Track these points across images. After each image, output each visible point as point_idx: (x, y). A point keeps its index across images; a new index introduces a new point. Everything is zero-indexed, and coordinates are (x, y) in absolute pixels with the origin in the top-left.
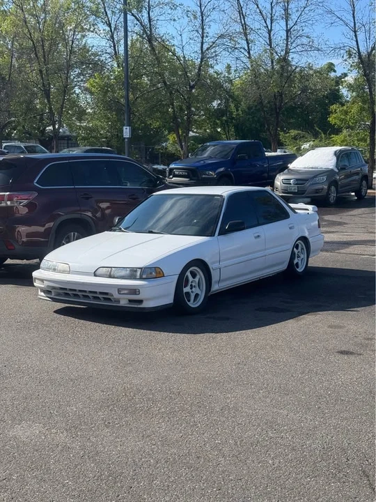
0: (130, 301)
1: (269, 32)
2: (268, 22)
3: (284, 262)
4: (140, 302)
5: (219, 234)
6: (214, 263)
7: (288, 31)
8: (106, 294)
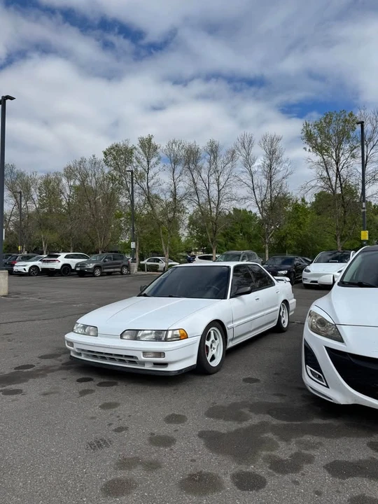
0: (156, 364)
1: (208, 191)
2: (207, 185)
3: (274, 321)
4: (165, 364)
5: (231, 297)
6: (229, 323)
7: (219, 191)
8: (132, 357)
